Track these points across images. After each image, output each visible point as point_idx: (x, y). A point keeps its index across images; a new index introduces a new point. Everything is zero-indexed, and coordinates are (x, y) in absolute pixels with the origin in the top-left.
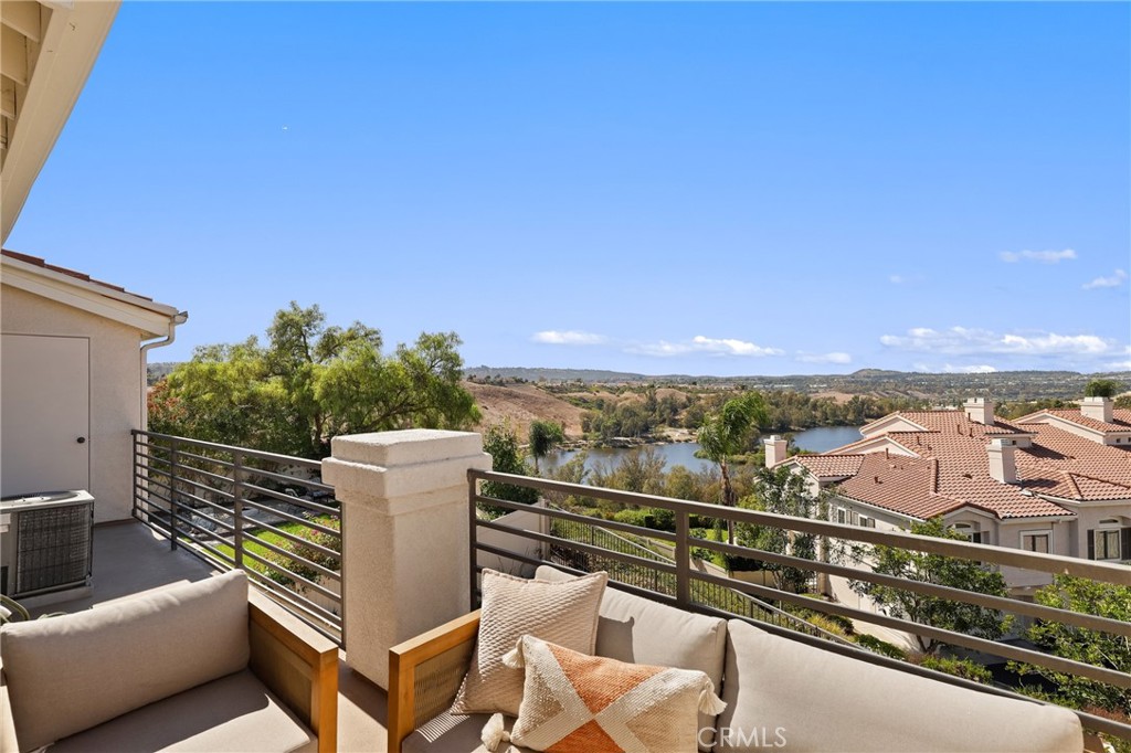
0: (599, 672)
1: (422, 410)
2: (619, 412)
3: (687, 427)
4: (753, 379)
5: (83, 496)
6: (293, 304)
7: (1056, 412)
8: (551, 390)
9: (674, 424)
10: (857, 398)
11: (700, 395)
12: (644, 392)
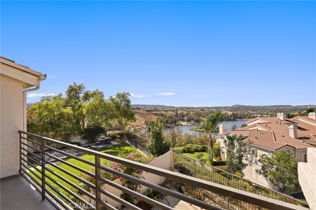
1: (118, 118)
2: (167, 117)
3: (187, 121)
4: (205, 107)
6: (75, 83)
7: (302, 117)
8: (148, 111)
9: (183, 120)
10: (233, 113)
11: (190, 112)
12: (174, 111)
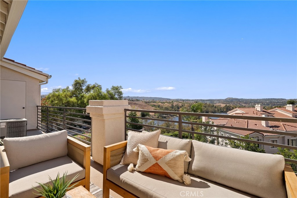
0: (158, 151)
2: (164, 108)
4: (199, 100)
5: (24, 119)
6: (79, 78)
7: (279, 108)
8: (146, 102)
11: (185, 104)
12: (170, 103)
